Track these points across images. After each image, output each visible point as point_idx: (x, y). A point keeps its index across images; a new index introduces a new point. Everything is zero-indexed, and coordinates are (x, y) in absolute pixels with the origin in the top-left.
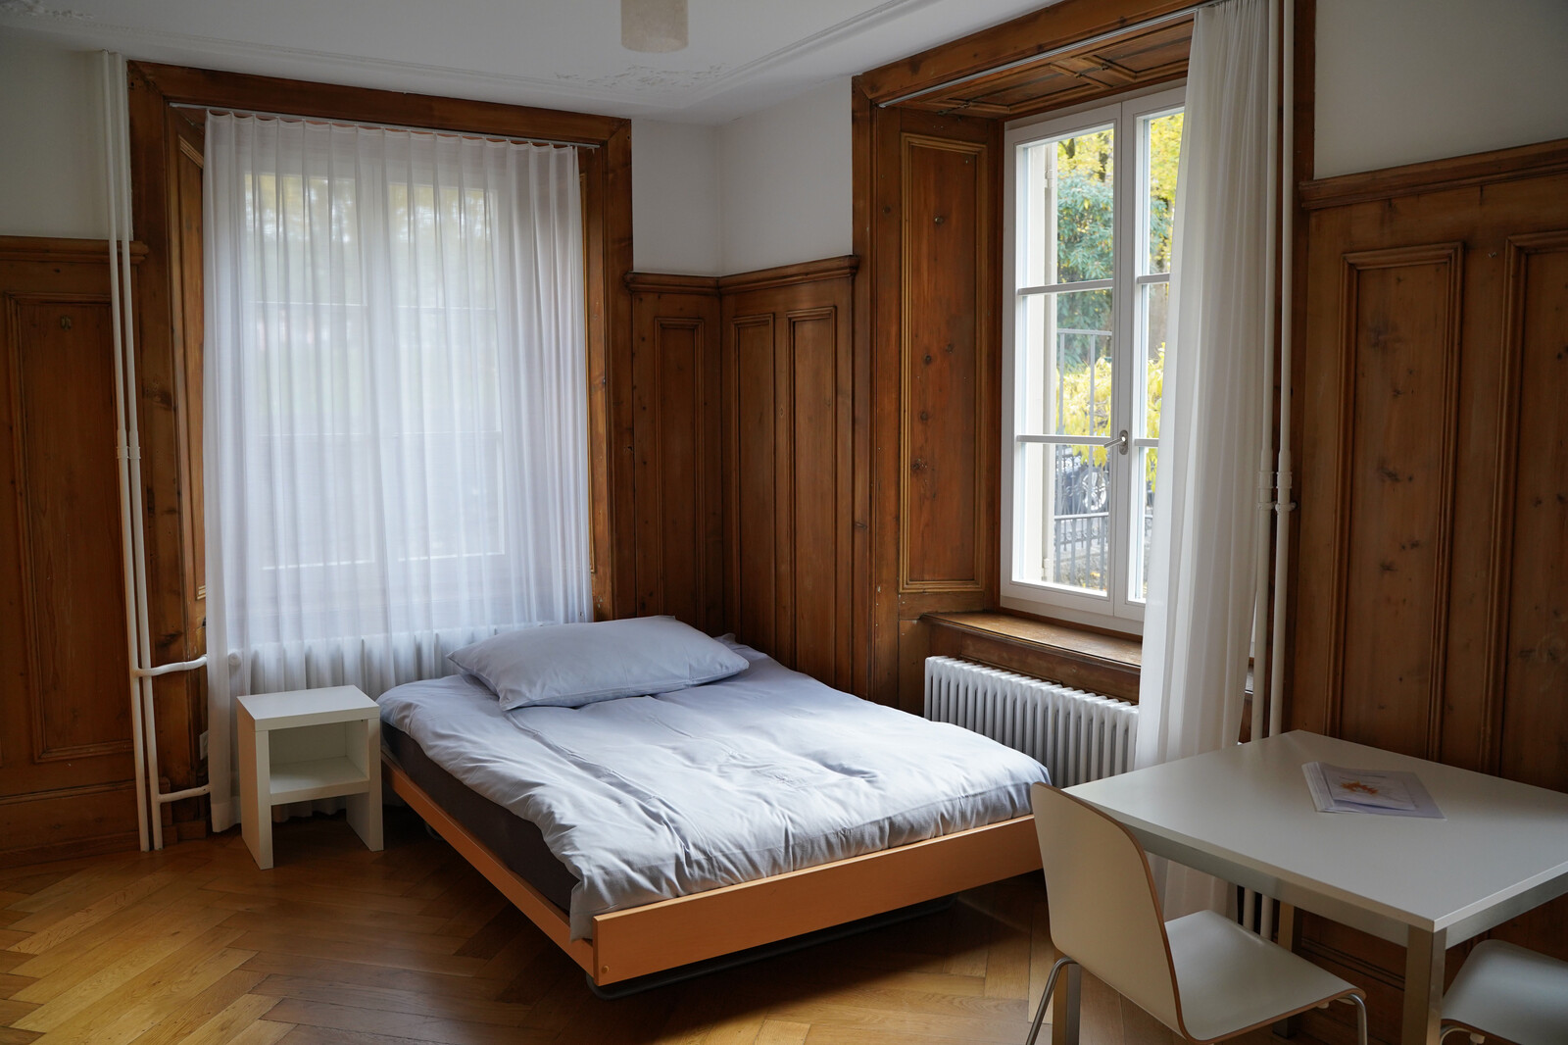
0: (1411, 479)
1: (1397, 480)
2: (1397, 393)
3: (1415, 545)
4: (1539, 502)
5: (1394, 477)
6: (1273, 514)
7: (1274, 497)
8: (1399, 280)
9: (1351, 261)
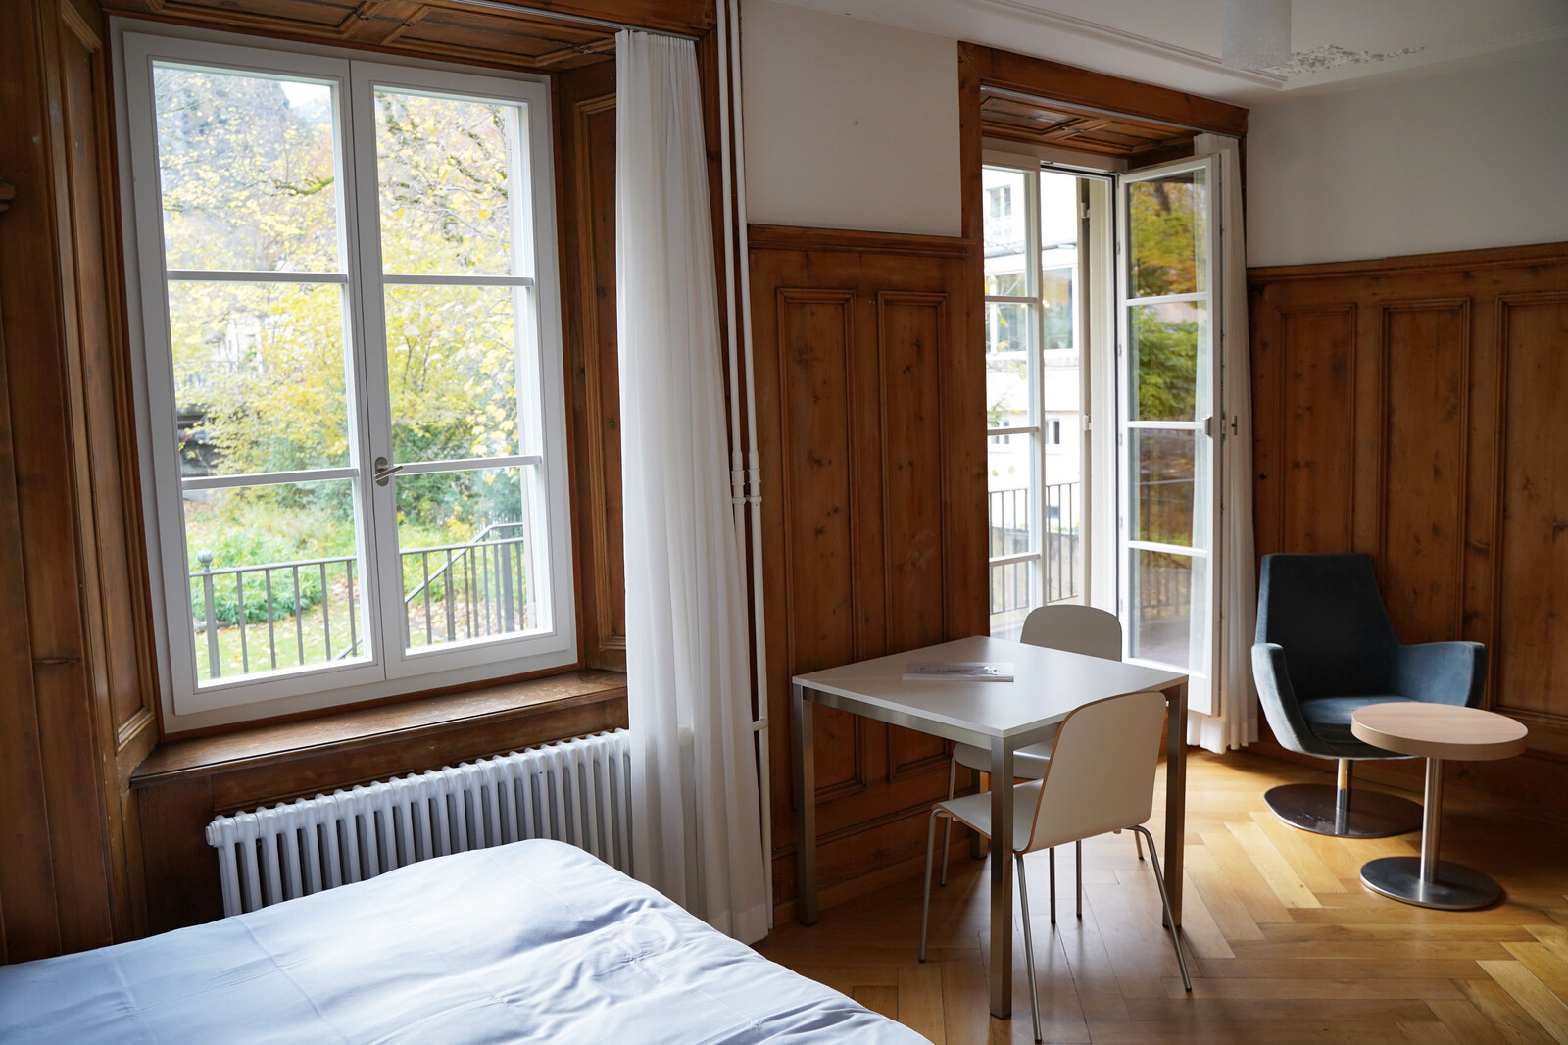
0: (830, 462)
1: (821, 465)
2: (816, 399)
3: (836, 510)
4: (900, 467)
5: (819, 462)
6: (748, 506)
7: (747, 491)
8: (813, 314)
9: (786, 294)
